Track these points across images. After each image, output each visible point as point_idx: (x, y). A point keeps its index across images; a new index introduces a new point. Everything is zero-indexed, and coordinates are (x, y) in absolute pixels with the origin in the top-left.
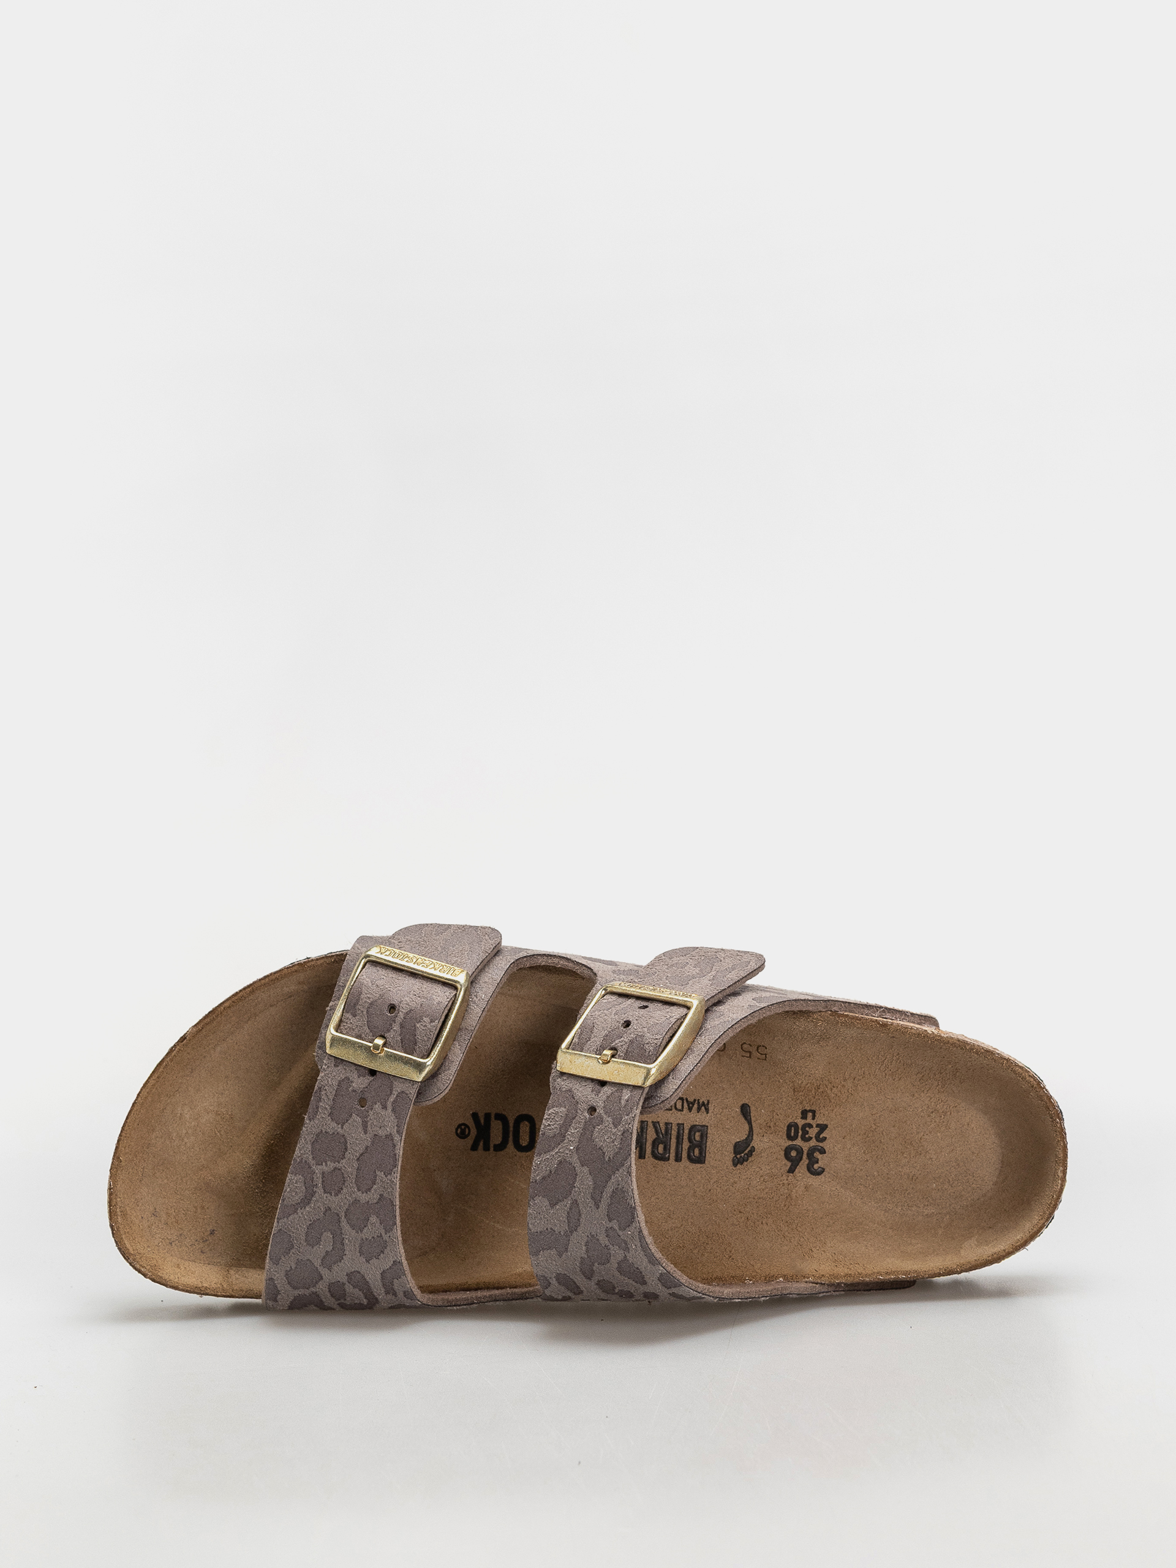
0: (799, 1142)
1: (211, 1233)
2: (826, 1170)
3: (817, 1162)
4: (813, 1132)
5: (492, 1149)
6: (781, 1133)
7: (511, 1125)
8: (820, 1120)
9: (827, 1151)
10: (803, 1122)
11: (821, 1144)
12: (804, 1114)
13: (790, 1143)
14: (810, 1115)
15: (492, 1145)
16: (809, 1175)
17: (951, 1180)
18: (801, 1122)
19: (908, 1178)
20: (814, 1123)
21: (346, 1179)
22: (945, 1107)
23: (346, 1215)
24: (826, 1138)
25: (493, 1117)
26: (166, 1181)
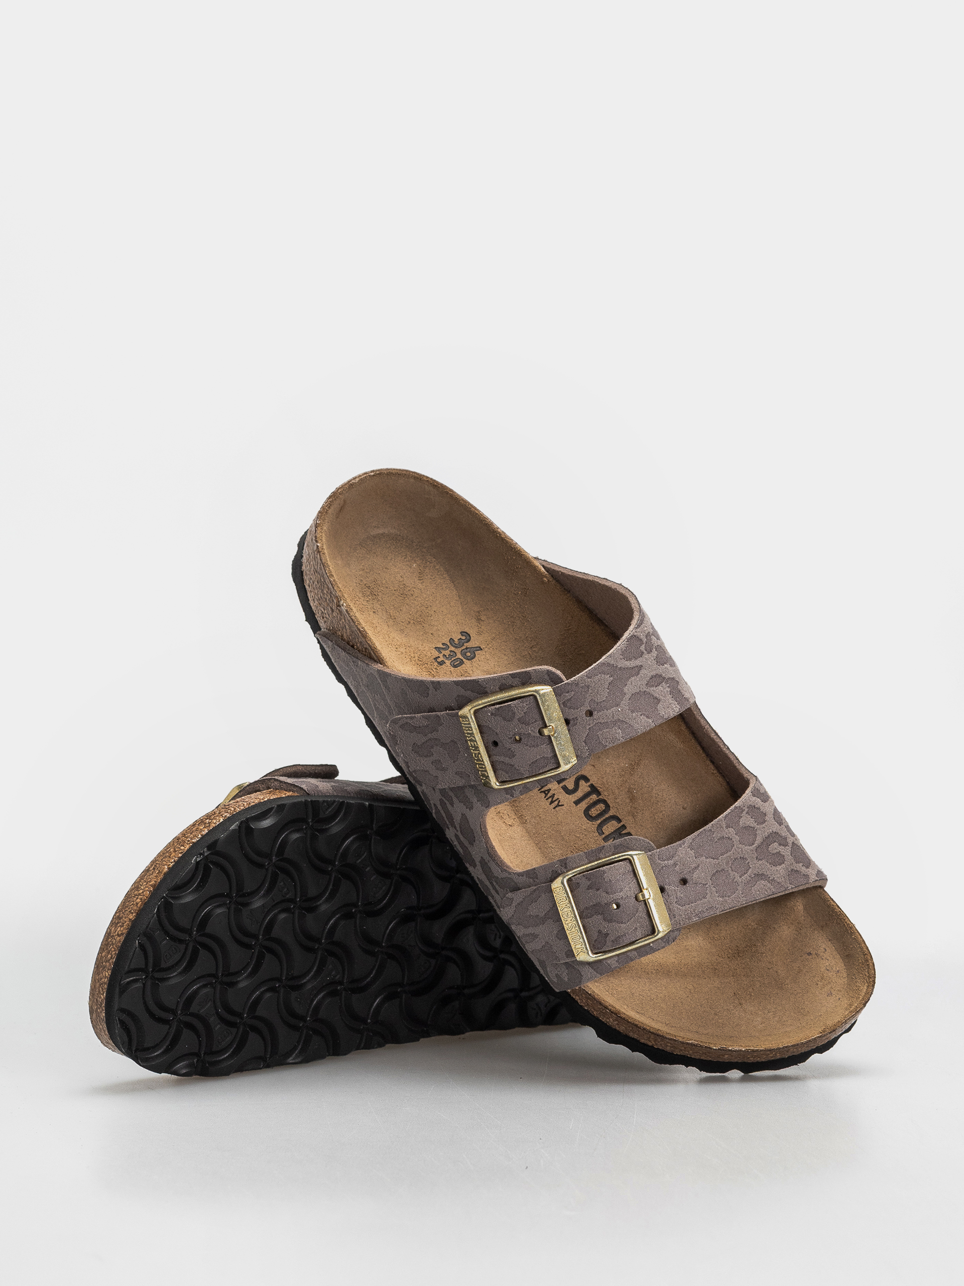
0: (459, 656)
1: (811, 954)
2: (460, 631)
3: (460, 639)
4: (447, 653)
5: (622, 824)
6: (464, 668)
7: (599, 822)
8: (436, 654)
9: (449, 638)
10: (446, 661)
11: (449, 644)
12: (441, 663)
13: (464, 660)
14: (439, 660)
15: (620, 825)
16: (472, 638)
17: (403, 558)
18: (448, 662)
19: (423, 582)
20: (441, 655)
21: (734, 859)
22: (365, 590)
23: (753, 844)
24: (442, 644)
25: (604, 836)
26: (806, 1003)
